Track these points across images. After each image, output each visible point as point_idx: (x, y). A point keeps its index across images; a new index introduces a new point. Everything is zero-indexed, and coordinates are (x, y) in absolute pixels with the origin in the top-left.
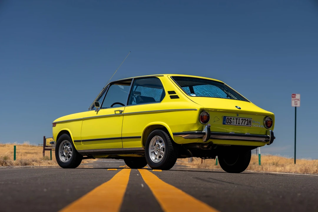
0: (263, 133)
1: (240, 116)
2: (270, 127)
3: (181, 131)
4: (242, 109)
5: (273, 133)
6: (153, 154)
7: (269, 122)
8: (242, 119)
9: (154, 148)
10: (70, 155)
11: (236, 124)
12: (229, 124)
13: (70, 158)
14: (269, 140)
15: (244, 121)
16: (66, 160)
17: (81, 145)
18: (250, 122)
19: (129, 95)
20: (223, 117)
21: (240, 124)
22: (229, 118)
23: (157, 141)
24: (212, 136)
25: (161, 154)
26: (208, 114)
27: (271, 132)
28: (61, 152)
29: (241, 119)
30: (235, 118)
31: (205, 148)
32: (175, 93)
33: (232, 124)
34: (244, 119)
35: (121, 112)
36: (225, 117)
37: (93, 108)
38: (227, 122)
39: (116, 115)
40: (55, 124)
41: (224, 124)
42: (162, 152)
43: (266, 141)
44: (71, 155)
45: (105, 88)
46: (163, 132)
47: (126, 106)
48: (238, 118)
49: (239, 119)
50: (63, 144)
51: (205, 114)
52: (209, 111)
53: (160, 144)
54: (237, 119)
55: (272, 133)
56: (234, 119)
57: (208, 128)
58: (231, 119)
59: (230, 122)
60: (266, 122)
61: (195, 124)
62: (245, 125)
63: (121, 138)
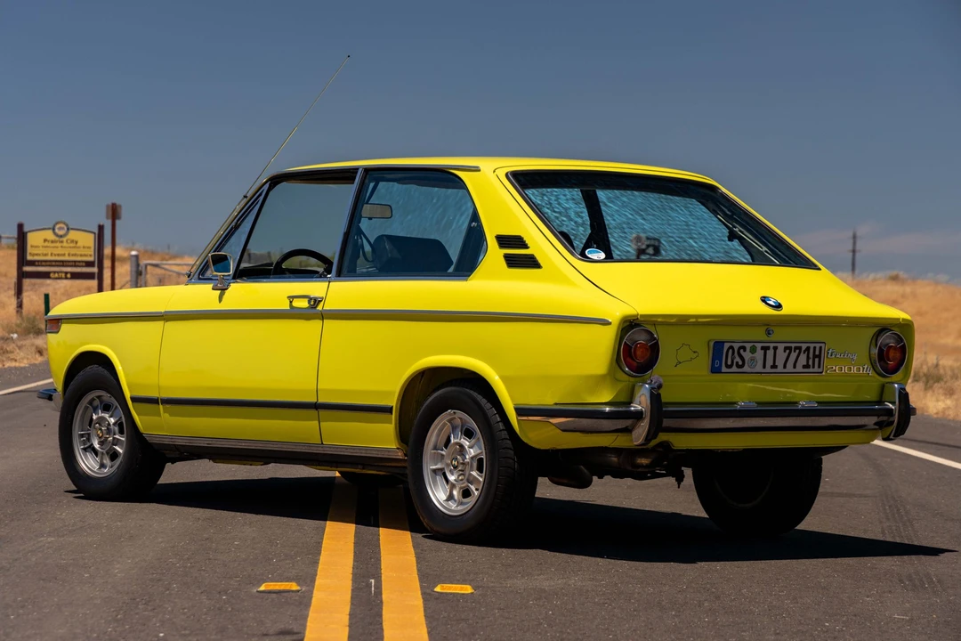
0: (870, 395)
1: (779, 334)
2: (895, 370)
3: (548, 399)
4: (785, 311)
5: (907, 394)
6: (439, 479)
7: (891, 354)
8: (786, 348)
9: (442, 455)
10: (117, 448)
11: (764, 367)
12: (734, 369)
13: (118, 462)
14: (891, 419)
15: (794, 356)
16: (102, 466)
17: (160, 415)
18: (819, 356)
19: (347, 235)
20: (712, 344)
21: (780, 368)
22: (736, 346)
23: (454, 428)
24: (667, 422)
25: (471, 480)
26: (655, 339)
27: (900, 392)
28: (82, 436)
29: (781, 347)
30: (759, 346)
31: (642, 466)
32: (525, 246)
33: (749, 370)
34: (793, 345)
35: (315, 302)
36: (718, 346)
37: (201, 276)
38: (729, 363)
39: (292, 314)
40: (55, 324)
41: (715, 370)
42: (474, 473)
43: (881, 426)
44: (121, 451)
45: (249, 195)
46: (479, 398)
47: (335, 281)
48: (772, 345)
49: (775, 348)
50: (91, 403)
51: (642, 339)
52: (655, 324)
53: (466, 443)
54: (768, 348)
55: (904, 396)
56: (753, 350)
57: (652, 395)
58: (742, 351)
59: (740, 363)
60: (881, 350)
61: (603, 377)
62: (799, 368)
63: (316, 406)
